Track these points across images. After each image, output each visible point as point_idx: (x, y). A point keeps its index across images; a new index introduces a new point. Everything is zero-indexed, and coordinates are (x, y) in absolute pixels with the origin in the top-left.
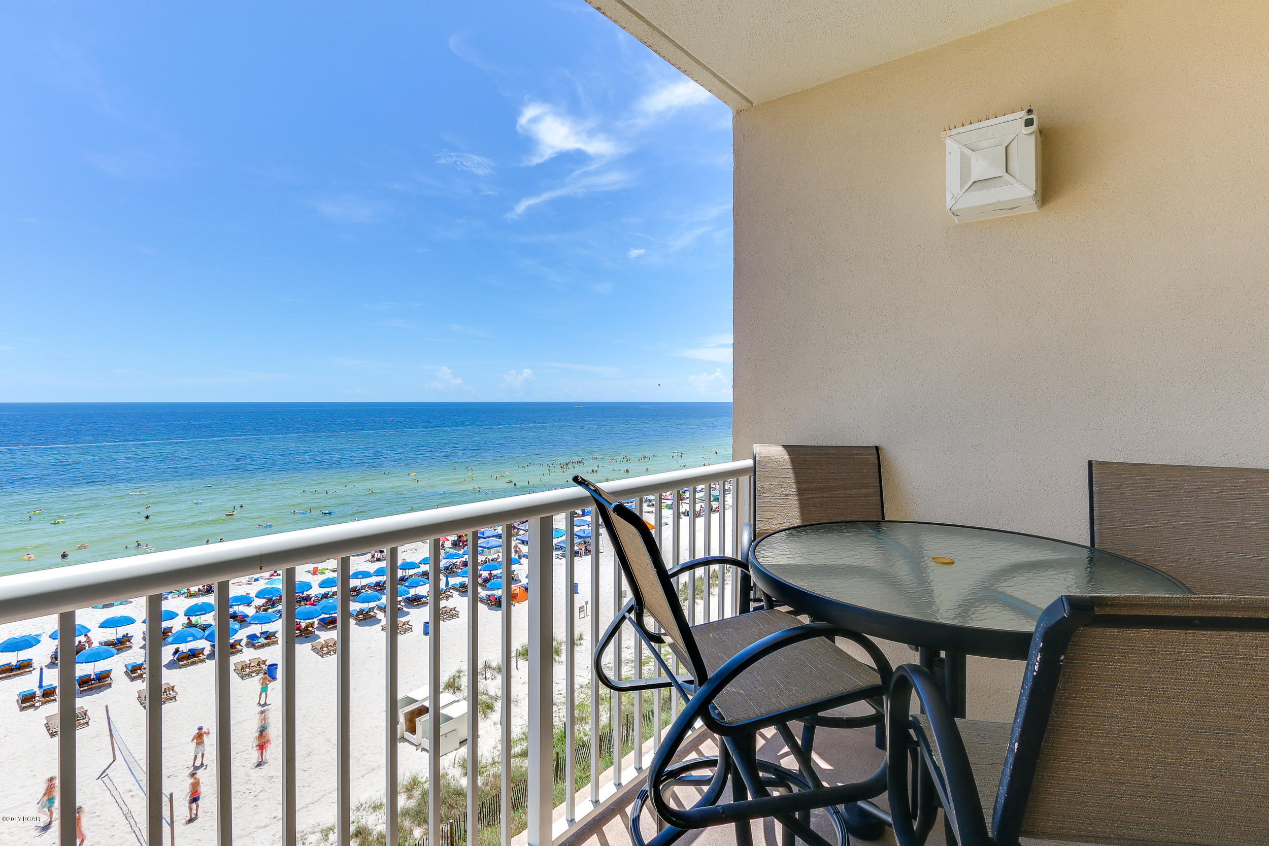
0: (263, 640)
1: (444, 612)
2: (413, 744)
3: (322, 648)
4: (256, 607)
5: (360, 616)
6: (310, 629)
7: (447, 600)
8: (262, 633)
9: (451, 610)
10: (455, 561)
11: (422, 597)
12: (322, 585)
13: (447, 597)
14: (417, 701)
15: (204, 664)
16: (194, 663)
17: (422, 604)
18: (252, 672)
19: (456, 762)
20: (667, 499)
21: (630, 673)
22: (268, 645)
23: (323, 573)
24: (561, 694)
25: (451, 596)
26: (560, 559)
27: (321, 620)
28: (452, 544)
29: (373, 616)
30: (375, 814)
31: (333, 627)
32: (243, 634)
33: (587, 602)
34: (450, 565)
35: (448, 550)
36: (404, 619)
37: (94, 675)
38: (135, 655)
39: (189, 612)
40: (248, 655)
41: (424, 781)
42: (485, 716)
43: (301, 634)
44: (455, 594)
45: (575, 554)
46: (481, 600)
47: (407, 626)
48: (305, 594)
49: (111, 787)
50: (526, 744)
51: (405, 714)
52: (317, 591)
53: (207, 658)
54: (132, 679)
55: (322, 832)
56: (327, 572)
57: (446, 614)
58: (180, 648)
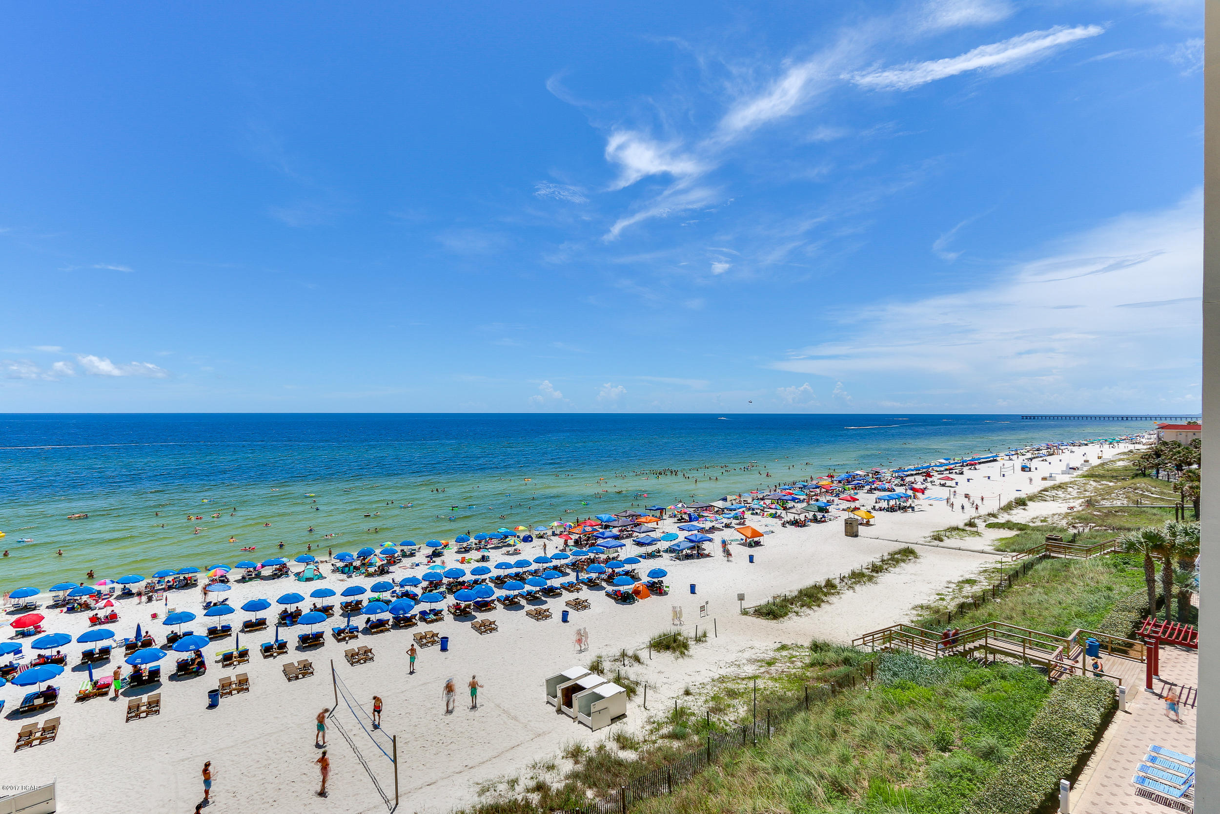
0: (432, 617)
1: (578, 603)
2: (570, 717)
3: (480, 626)
4: (422, 588)
5: (505, 602)
6: (468, 610)
7: (578, 592)
8: (430, 610)
9: (583, 602)
10: (581, 557)
11: (557, 588)
12: (474, 572)
13: (577, 590)
14: (570, 679)
15: (389, 632)
16: (382, 631)
17: (557, 594)
18: (428, 643)
19: (611, 736)
20: (771, 508)
21: (758, 671)
22: (436, 620)
23: (469, 562)
24: (695, 685)
25: (581, 589)
26: (675, 561)
27: (475, 602)
28: (575, 542)
29: (516, 603)
30: (550, 773)
31: (486, 610)
32: (416, 610)
33: (707, 603)
34: (576, 561)
35: (571, 548)
36: (544, 607)
37: (312, 635)
38: (338, 621)
39: (375, 589)
40: (422, 628)
41: (585, 750)
42: (629, 699)
43: (461, 614)
44: (585, 587)
45: (688, 557)
46: (608, 595)
47: (548, 613)
48: (461, 579)
49: (338, 726)
50: (672, 727)
51: (562, 689)
52: (468, 577)
53: (391, 628)
54: (339, 641)
55: (508, 782)
56: (472, 561)
57: (580, 605)
58: (370, 618)
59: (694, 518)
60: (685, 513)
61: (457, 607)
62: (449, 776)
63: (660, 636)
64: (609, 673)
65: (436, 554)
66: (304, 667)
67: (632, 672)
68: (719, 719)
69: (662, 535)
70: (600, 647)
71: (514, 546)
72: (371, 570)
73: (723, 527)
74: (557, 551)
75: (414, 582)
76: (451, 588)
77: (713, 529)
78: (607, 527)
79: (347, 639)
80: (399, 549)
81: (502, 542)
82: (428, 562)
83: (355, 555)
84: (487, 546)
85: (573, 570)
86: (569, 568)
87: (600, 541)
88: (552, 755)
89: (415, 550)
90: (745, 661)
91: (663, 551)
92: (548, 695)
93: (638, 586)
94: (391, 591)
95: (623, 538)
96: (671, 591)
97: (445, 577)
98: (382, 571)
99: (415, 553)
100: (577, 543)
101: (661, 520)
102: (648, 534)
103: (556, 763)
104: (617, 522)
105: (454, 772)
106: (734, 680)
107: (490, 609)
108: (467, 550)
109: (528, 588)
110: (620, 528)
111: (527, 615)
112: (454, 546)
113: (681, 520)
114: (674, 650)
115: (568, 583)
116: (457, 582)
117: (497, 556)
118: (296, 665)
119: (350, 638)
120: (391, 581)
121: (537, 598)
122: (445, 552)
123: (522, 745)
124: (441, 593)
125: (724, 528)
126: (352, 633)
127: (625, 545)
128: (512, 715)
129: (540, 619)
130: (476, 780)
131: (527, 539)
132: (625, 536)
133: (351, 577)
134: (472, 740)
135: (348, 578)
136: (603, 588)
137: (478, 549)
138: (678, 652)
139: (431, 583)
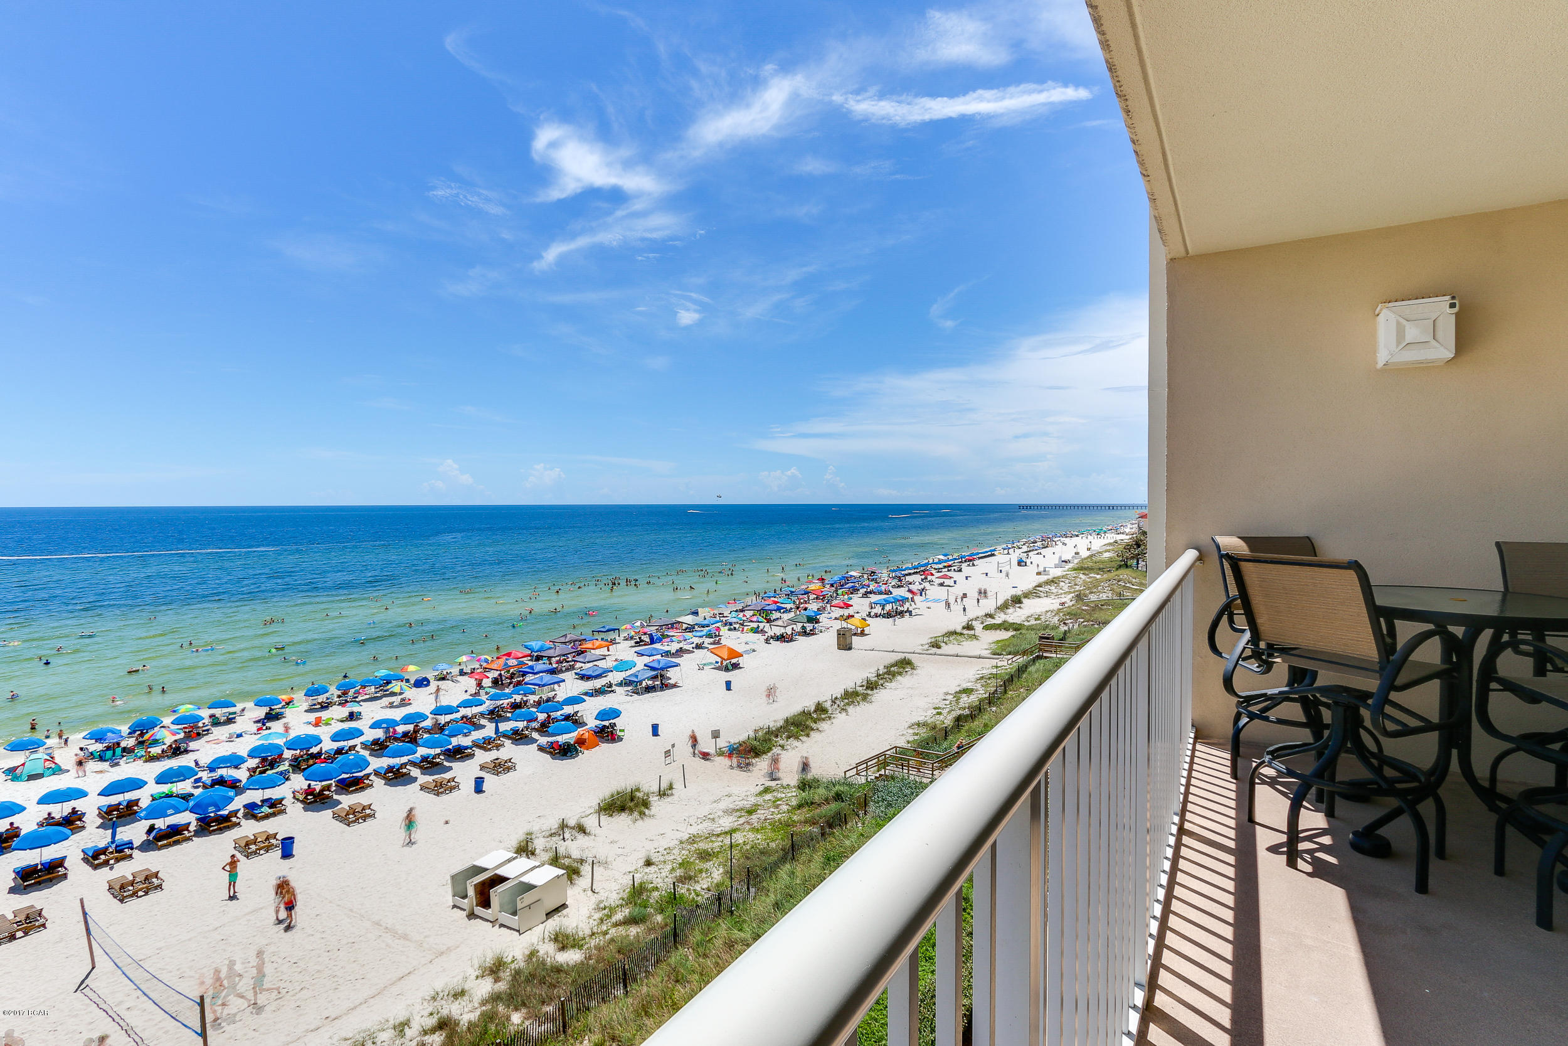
0: (266, 810)
1: (497, 765)
2: (487, 920)
3: (347, 814)
4: (249, 770)
5: (390, 775)
6: (326, 793)
7: (498, 750)
8: (263, 801)
9: (506, 762)
10: (501, 702)
11: (467, 748)
12: (335, 738)
13: (497, 747)
14: (487, 869)
15: (190, 843)
16: (177, 843)
17: (467, 756)
18: (259, 849)
19: (546, 937)
20: (752, 621)
21: (736, 824)
22: (274, 815)
23: (327, 724)
24: (658, 852)
25: (503, 745)
26: (631, 696)
27: (339, 781)
29: (405, 774)
30: (458, 1002)
31: (357, 789)
32: (238, 803)
33: (673, 746)
34: (495, 708)
35: (488, 690)
36: (448, 776)
37: (42, 864)
38: (94, 836)
39: (161, 779)
40: (249, 828)
41: (510, 960)
42: (571, 883)
43: (315, 800)
44: (508, 742)
45: (649, 689)
46: (541, 749)
47: (453, 784)
48: (314, 750)
49: (97, 1000)
50: (628, 910)
51: (475, 885)
52: (328, 746)
53: (194, 836)
54: (96, 867)
55: (395, 1028)
56: (332, 722)
57: (500, 767)
58: (154, 825)
59: (656, 640)
60: (645, 634)
61: (309, 791)
62: (299, 1038)
63: (612, 796)
64: (543, 853)
65: (272, 716)
66: (28, 917)
67: (574, 847)
68: (688, 890)
69: (615, 663)
70: (531, 820)
71: (401, 694)
72: (156, 750)
73: (693, 648)
74: (467, 697)
75: (235, 761)
76: (299, 764)
77: (680, 652)
78: (538, 658)
79: (112, 862)
80: (205, 713)
81: (381, 690)
82: (258, 730)
83: (125, 729)
84: (357, 697)
85: (491, 720)
86: (484, 718)
87: (529, 678)
88: (460, 977)
89: (235, 713)
90: (720, 813)
91: (615, 685)
92: (454, 896)
93: (582, 733)
94: (192, 780)
95: (561, 671)
96: (626, 736)
97: (288, 749)
98: (176, 751)
99: (234, 718)
100: (496, 682)
101: (614, 644)
102: (595, 663)
103: (466, 987)
104: (553, 650)
105: (307, 1031)
106: (707, 838)
107: (363, 788)
108: (324, 706)
109: (422, 751)
110: (558, 658)
111: (421, 789)
112: (302, 702)
113: (639, 643)
114: (631, 810)
115: (483, 738)
116: (308, 755)
117: (373, 712)
118: (10, 916)
119: (118, 860)
120: (193, 765)
121: (438, 764)
122: (288, 712)
123: (416, 972)
124: (281, 773)
125: (695, 650)
126: (122, 851)
127: (564, 681)
128: (399, 932)
129: (442, 793)
130: (344, 1035)
131: (421, 683)
132: (564, 669)
133: (117, 764)
134: (336, 979)
135: (112, 766)
136: (536, 741)
137: (341, 704)
138: (636, 813)
139: (264, 760)
